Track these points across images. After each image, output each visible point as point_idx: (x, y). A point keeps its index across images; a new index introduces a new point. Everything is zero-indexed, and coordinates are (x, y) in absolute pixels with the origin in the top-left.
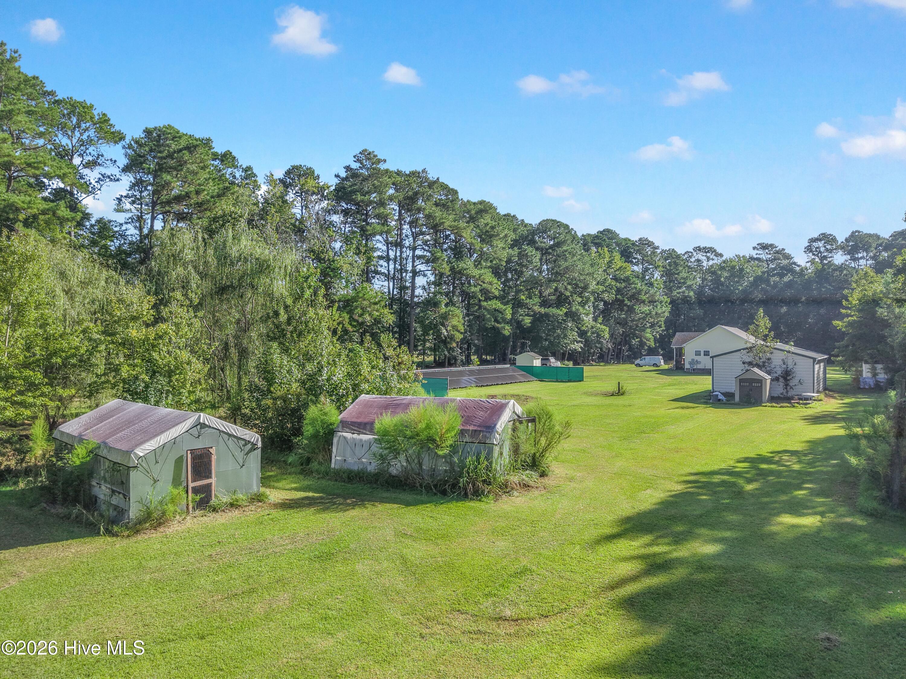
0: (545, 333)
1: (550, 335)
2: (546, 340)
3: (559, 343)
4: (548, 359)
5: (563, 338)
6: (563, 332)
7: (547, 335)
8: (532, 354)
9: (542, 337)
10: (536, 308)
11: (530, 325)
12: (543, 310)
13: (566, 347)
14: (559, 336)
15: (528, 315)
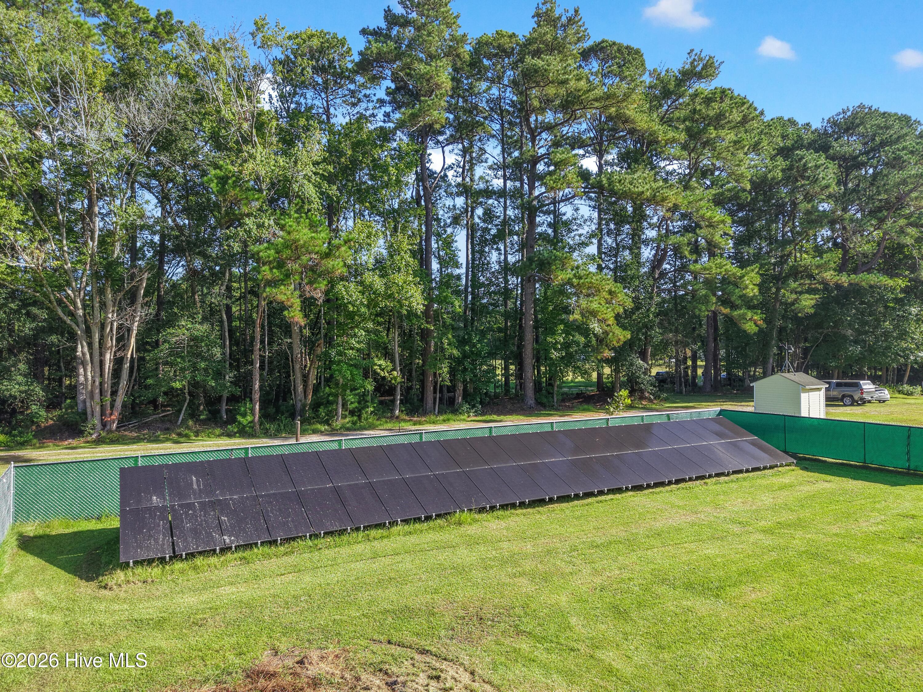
0: (853, 329)
1: (866, 333)
2: (856, 342)
3: (888, 348)
4: (857, 385)
5: (896, 338)
6: (896, 327)
7: (859, 332)
8: (800, 377)
9: (845, 337)
10: (829, 275)
11: (812, 311)
12: (844, 279)
13: (906, 357)
14: (886, 335)
15: (811, 291)
